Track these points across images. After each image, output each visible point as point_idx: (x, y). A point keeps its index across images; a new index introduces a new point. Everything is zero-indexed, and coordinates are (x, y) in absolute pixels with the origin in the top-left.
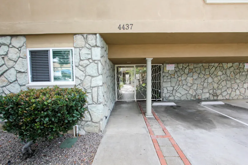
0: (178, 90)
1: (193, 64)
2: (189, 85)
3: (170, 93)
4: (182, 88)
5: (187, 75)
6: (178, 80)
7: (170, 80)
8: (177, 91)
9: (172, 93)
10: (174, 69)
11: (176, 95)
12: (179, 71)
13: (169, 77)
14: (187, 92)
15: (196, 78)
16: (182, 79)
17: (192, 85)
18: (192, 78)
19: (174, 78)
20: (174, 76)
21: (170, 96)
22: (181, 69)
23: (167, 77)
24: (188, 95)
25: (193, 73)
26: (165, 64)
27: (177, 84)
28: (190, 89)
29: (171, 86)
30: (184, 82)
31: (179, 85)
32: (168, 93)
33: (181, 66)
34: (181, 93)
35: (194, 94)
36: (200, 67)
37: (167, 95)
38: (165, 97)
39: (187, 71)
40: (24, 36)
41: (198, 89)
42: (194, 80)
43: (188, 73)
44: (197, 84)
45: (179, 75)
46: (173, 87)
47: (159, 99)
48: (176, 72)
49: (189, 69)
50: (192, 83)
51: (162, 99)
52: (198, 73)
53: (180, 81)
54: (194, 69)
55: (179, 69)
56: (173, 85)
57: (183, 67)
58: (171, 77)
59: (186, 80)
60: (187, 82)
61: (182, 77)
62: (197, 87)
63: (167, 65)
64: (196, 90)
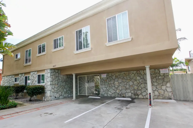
0: (109, 89)
1: (118, 73)
2: (116, 87)
3: (104, 92)
4: (112, 88)
5: (114, 80)
6: (109, 83)
7: (104, 84)
8: (109, 91)
9: (106, 92)
10: (106, 77)
11: (108, 93)
12: (109, 77)
13: (104, 82)
14: (115, 91)
15: (120, 82)
16: (112, 83)
17: (118, 86)
18: (117, 82)
19: (107, 82)
20: (106, 81)
21: (105, 94)
22: (111, 76)
23: (103, 82)
24: (116, 93)
25: (118, 79)
26: (100, 74)
27: (109, 86)
28: (117, 89)
29: (105, 87)
30: (113, 85)
31: (110, 87)
32: (103, 91)
33: (110, 75)
34: (111, 92)
35: (120, 93)
36: (123, 74)
37: (103, 93)
38: (102, 94)
39: (114, 77)
40: (37, 71)
41: (123, 89)
42: (119, 83)
43: (115, 79)
44: (122, 86)
45: (110, 80)
46: (107, 88)
47: (99, 95)
48: (108, 78)
49: (115, 76)
50: (118, 85)
51: (100, 95)
52: (122, 79)
53: (110, 84)
54: (119, 76)
55: (109, 76)
56: (106, 87)
57: (111, 75)
58: (105, 82)
59: (114, 83)
60: (115, 85)
61: (111, 82)
62: (122, 88)
63: (102, 75)
64: (122, 90)
